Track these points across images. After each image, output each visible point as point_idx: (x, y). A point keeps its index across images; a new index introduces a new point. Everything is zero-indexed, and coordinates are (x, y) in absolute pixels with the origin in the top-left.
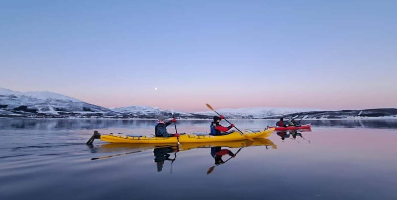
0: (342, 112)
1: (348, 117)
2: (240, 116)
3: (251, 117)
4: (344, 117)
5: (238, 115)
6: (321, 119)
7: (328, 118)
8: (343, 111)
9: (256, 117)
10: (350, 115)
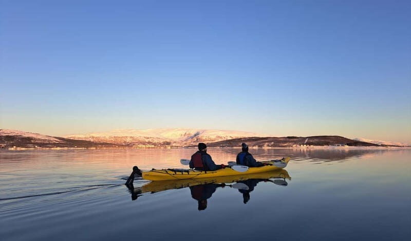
0: (288, 139)
1: (294, 146)
2: (149, 143)
3: (168, 144)
4: (289, 146)
5: (147, 141)
6: (263, 148)
7: (272, 146)
8: (289, 137)
9: (174, 145)
10: (295, 143)
